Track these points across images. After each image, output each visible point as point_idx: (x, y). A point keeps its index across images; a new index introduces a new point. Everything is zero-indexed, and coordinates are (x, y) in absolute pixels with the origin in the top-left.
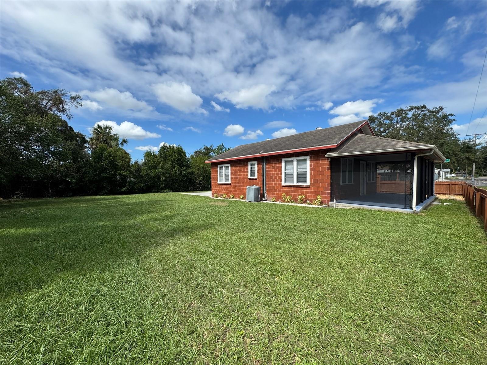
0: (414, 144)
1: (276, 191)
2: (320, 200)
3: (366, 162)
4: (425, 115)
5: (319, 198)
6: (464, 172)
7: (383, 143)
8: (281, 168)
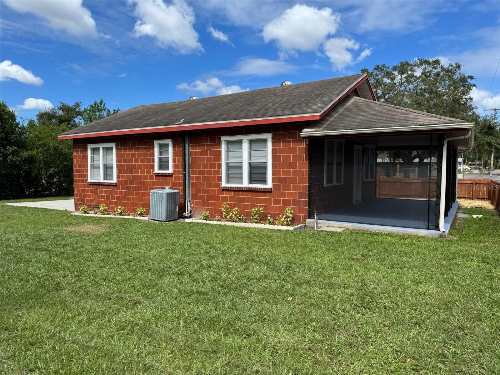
0: (444, 119)
1: (210, 198)
2: (291, 215)
3: (362, 146)
4: (438, 74)
5: (289, 212)
6: (478, 162)
7: (396, 115)
8: (220, 154)
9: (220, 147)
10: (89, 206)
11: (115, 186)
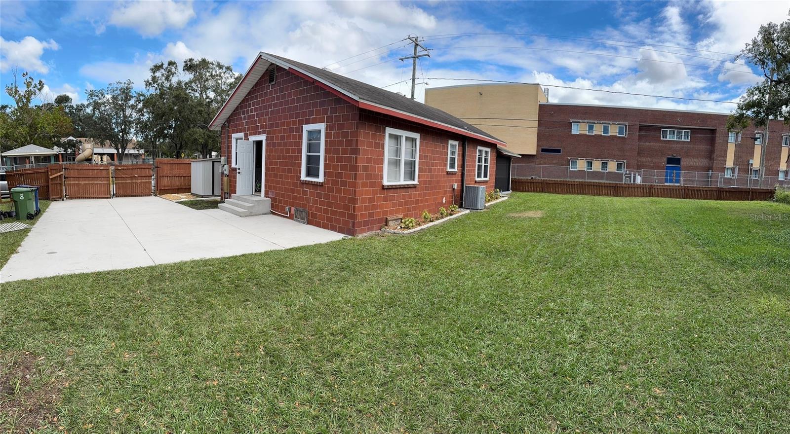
8: (476, 158)
9: (476, 153)
10: (380, 221)
11: (415, 187)
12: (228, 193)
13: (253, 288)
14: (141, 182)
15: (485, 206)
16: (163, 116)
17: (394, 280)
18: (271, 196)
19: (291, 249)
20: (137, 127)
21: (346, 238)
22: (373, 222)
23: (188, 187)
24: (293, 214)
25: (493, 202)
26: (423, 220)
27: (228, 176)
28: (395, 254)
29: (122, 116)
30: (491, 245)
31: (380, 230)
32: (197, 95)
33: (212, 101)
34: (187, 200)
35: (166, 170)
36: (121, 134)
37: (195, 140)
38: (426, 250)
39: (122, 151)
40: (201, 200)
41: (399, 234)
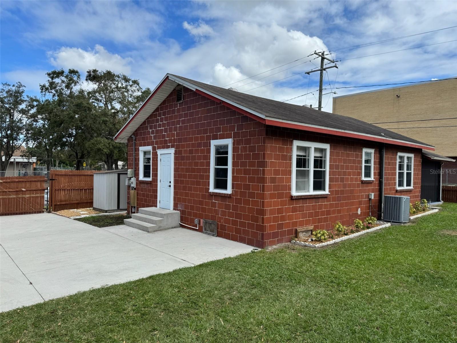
8: (396, 165)
9: (396, 160)
10: (290, 232)
11: (326, 197)
12: (135, 207)
13: (160, 315)
14: (30, 197)
15: (410, 219)
16: (61, 124)
17: (308, 301)
18: (180, 208)
19: (201, 266)
20: (28, 133)
21: (256, 251)
22: (283, 234)
23: (90, 201)
24: (202, 227)
25: (419, 215)
26: (336, 232)
27: (135, 189)
28: (308, 270)
29: (8, 120)
30: (422, 268)
31: (290, 242)
32: (102, 105)
33: (118, 112)
34: (88, 216)
35: (63, 182)
36: (5, 140)
37: (99, 150)
38: (342, 268)
39: (6, 159)
40: (105, 216)
41: (310, 247)
